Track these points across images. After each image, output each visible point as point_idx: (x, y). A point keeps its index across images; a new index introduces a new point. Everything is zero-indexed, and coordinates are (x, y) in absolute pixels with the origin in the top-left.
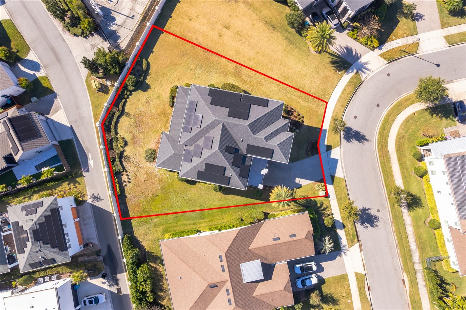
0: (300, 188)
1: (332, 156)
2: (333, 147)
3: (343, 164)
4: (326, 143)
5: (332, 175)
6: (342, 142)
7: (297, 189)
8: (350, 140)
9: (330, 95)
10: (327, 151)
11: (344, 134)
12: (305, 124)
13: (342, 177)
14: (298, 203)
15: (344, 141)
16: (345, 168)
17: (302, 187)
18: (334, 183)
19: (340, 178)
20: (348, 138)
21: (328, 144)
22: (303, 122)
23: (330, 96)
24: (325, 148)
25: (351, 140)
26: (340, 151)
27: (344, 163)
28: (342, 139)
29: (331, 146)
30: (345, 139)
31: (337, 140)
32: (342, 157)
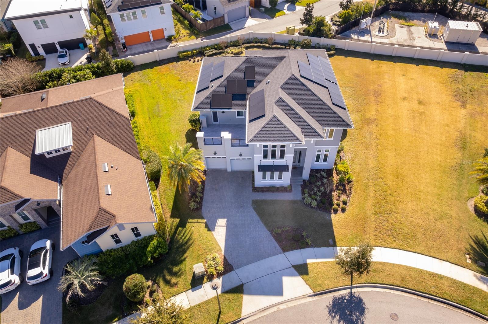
0: (207, 229)
1: (286, 280)
2: (305, 277)
3: (275, 309)
4: (309, 261)
5: (245, 287)
6: (324, 296)
7: (204, 225)
8: (336, 313)
9: (413, 250)
10: (293, 266)
11: (343, 298)
12: (333, 216)
13: (245, 312)
14: (177, 229)
15: (328, 299)
16: (266, 316)
17: (209, 232)
18: (227, 296)
19: (240, 307)
20: (339, 310)
21: (309, 266)
22: (336, 211)
23: (409, 249)
24: (300, 262)
25: (337, 317)
26: (304, 297)
27: (279, 311)
28: (331, 295)
29: (307, 273)
30: (334, 302)
31: (323, 282)
32: (290, 305)
